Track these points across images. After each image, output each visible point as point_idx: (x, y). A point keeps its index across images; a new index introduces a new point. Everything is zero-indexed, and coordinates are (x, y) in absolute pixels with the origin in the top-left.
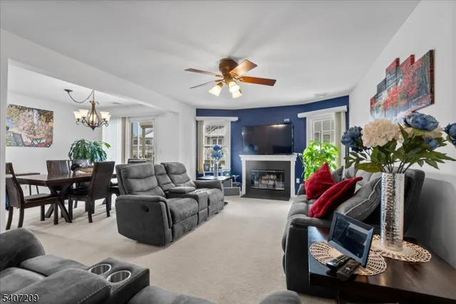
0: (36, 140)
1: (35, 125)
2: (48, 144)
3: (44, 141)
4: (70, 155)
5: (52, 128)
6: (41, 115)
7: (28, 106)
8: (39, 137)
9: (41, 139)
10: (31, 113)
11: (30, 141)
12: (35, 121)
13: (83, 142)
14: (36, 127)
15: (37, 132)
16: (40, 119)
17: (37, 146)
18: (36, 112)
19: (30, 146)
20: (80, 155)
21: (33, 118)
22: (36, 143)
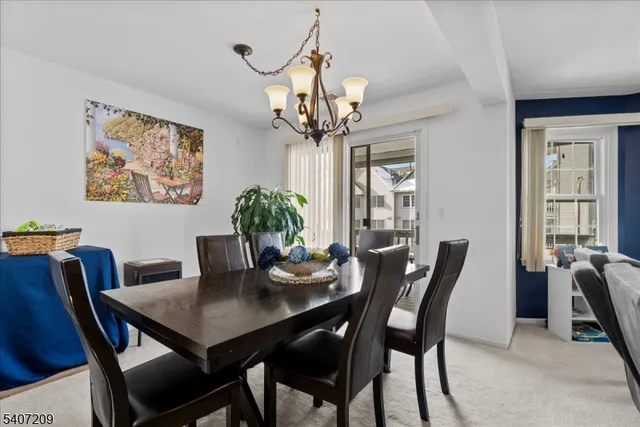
0: (174, 188)
1: (170, 156)
2: (194, 199)
3: (187, 191)
4: (235, 220)
5: (201, 164)
6: (181, 136)
7: (159, 116)
8: (177, 182)
9: (182, 187)
10: (164, 131)
11: (163, 192)
12: (173, 149)
13: (257, 191)
14: (174, 161)
15: (176, 174)
16: (180, 145)
17: (175, 202)
18: (173, 129)
19: (162, 202)
20: (257, 220)
21: (168, 142)
22: (173, 195)
